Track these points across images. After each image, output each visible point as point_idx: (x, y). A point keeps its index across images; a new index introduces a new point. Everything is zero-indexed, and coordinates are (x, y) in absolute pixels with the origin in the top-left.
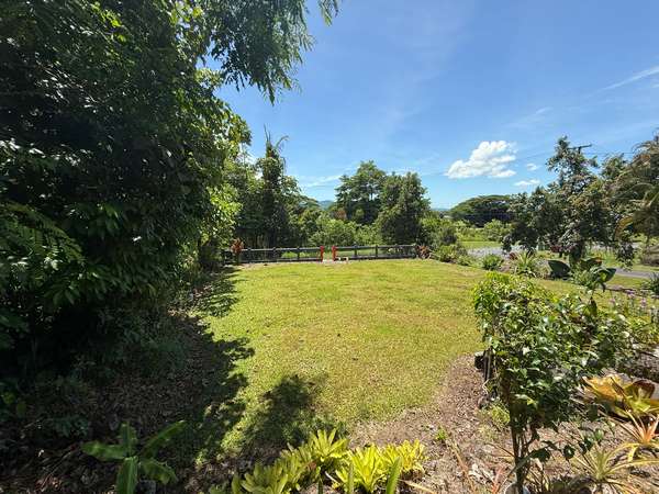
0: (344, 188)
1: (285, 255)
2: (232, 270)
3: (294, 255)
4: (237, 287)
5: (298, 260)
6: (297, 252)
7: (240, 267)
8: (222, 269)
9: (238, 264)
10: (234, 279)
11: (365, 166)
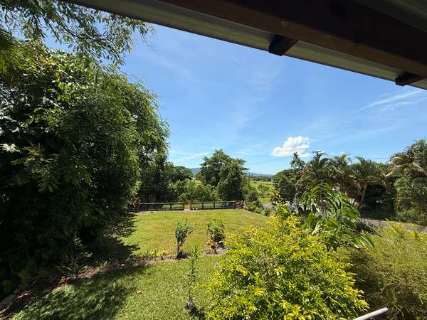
0: (205, 164)
1: (164, 206)
2: (133, 215)
3: (169, 206)
4: (135, 224)
5: (171, 209)
6: (171, 205)
7: (137, 214)
8: (128, 215)
9: (136, 212)
10: (133, 220)
11: (218, 152)
